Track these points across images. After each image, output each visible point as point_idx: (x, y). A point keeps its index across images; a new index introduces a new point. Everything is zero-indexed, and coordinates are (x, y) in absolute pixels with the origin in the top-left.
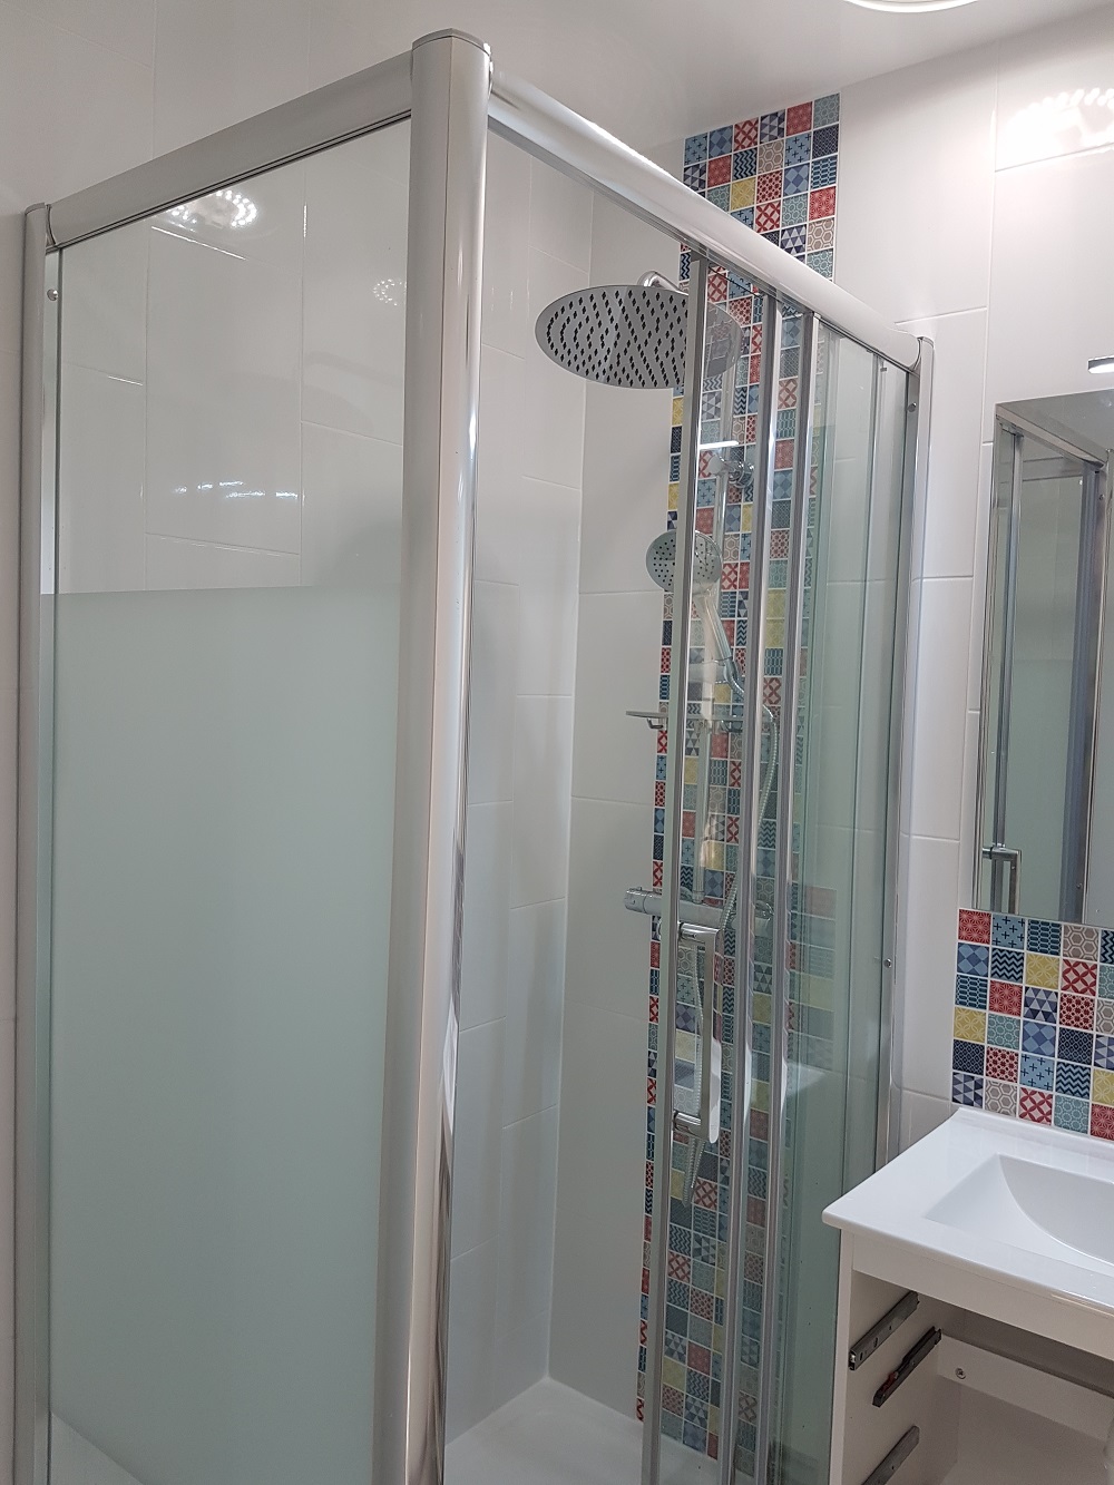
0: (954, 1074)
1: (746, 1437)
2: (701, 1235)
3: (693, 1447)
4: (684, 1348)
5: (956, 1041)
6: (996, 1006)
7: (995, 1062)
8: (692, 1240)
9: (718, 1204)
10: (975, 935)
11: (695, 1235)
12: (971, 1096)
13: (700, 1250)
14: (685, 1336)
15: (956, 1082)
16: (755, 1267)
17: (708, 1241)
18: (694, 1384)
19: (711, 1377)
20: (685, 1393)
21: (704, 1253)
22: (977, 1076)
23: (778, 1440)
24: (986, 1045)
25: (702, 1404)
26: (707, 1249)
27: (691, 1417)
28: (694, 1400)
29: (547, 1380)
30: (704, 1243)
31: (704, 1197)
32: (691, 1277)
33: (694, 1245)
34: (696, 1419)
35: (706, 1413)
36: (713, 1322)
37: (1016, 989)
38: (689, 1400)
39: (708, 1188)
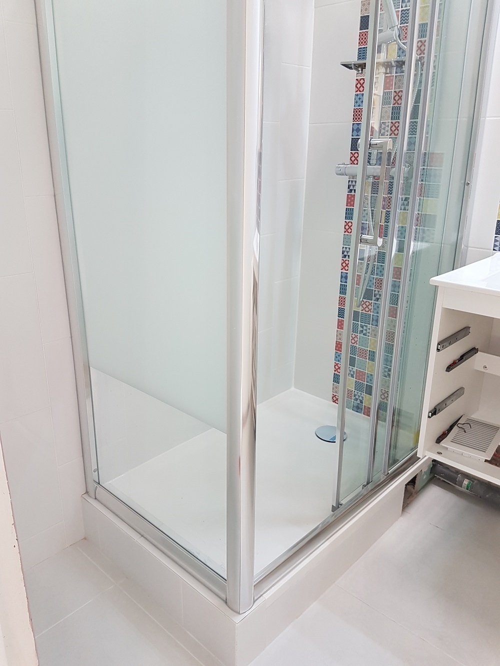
0: (495, 237)
1: (382, 407)
2: (363, 324)
3: (357, 411)
4: (354, 372)
5: (498, 221)
8: (359, 327)
9: (372, 310)
11: (361, 324)
13: (362, 331)
14: (354, 367)
15: (496, 241)
16: (391, 336)
17: (367, 326)
18: (358, 386)
19: (365, 383)
20: (354, 390)
21: (364, 332)
23: (397, 407)
25: (361, 394)
26: (366, 330)
27: (356, 400)
28: (358, 393)
29: (293, 389)
30: (365, 328)
31: (366, 308)
32: (358, 342)
33: (360, 329)
34: (358, 400)
35: (363, 398)
36: (367, 360)
38: (356, 393)
39: (367, 304)
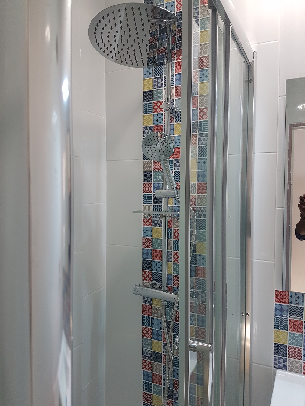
0: (274, 356)
5: (274, 344)
6: (292, 329)
7: (292, 352)
10: (282, 300)
12: (281, 365)
15: (275, 360)
22: (284, 358)
24: (288, 345)
37: (300, 322)
